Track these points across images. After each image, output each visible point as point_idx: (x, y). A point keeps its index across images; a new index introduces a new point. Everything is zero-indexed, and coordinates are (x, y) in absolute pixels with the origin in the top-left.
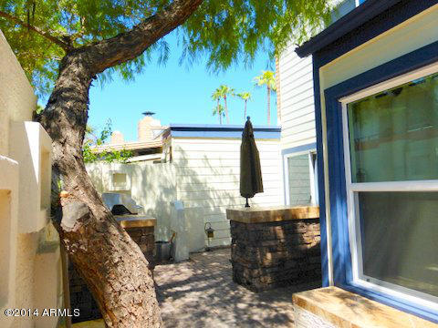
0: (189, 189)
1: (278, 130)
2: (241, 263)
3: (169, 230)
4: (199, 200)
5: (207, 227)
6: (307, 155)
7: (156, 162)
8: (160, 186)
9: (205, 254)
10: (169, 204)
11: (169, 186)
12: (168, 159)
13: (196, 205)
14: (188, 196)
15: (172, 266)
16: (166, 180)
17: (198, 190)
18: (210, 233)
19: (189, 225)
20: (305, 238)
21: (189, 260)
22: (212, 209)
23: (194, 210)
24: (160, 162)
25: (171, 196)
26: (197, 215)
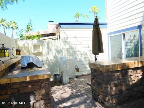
0: (68, 51)
1: (106, 24)
2: (98, 91)
3: (60, 70)
4: (72, 55)
5: (76, 68)
6: (121, 35)
7: (54, 39)
8: (55, 50)
9: (75, 79)
10: (59, 58)
11: (59, 49)
12: (59, 38)
13: (71, 58)
14: (67, 54)
15: (61, 86)
16: (58, 47)
17: (72, 51)
18: (78, 70)
19: (68, 67)
20: (133, 78)
21: (69, 83)
22: (78, 59)
23: (71, 60)
24: (55, 39)
25: (60, 54)
26: (72, 62)
